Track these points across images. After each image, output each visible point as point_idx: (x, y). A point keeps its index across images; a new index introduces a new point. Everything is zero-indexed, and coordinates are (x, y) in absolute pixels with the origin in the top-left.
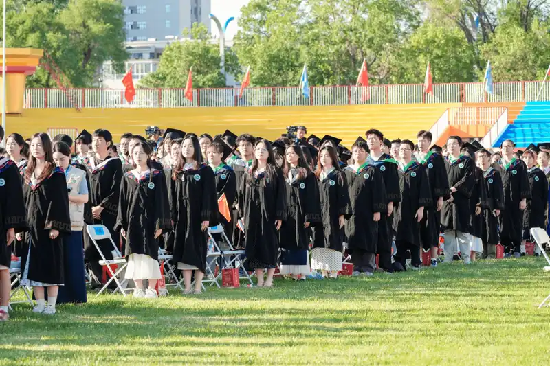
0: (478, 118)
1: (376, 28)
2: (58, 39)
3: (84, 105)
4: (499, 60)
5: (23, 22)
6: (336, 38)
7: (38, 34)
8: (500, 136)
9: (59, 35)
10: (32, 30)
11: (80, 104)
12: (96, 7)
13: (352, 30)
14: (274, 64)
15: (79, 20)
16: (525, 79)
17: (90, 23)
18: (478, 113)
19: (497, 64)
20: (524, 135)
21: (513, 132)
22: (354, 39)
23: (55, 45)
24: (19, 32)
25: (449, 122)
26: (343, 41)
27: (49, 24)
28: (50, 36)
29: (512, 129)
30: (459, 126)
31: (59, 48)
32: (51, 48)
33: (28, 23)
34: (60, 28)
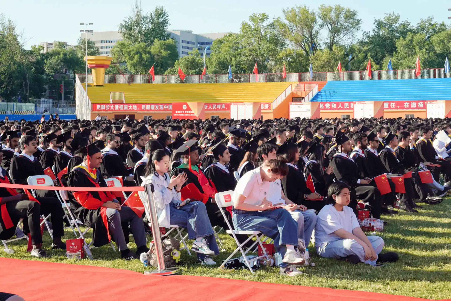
0: (305, 88)
1: (265, 49)
2: (146, 57)
3: (132, 82)
4: (317, 63)
5: (133, 50)
6: (247, 54)
7: (139, 55)
8: (313, 97)
9: (147, 55)
10: (137, 53)
11: (130, 80)
12: (164, 45)
13: (254, 50)
14: (221, 66)
15: (158, 50)
16: (329, 71)
17: (162, 51)
18: (305, 86)
19: (317, 65)
20: (326, 96)
21: (321, 95)
22: (254, 54)
23: (145, 59)
24: (131, 54)
25: (292, 90)
26: (250, 55)
27: (145, 51)
28: (144, 56)
29: (320, 94)
30: (297, 92)
31: (147, 61)
32: (144, 60)
33: (135, 51)
34: (149, 53)
